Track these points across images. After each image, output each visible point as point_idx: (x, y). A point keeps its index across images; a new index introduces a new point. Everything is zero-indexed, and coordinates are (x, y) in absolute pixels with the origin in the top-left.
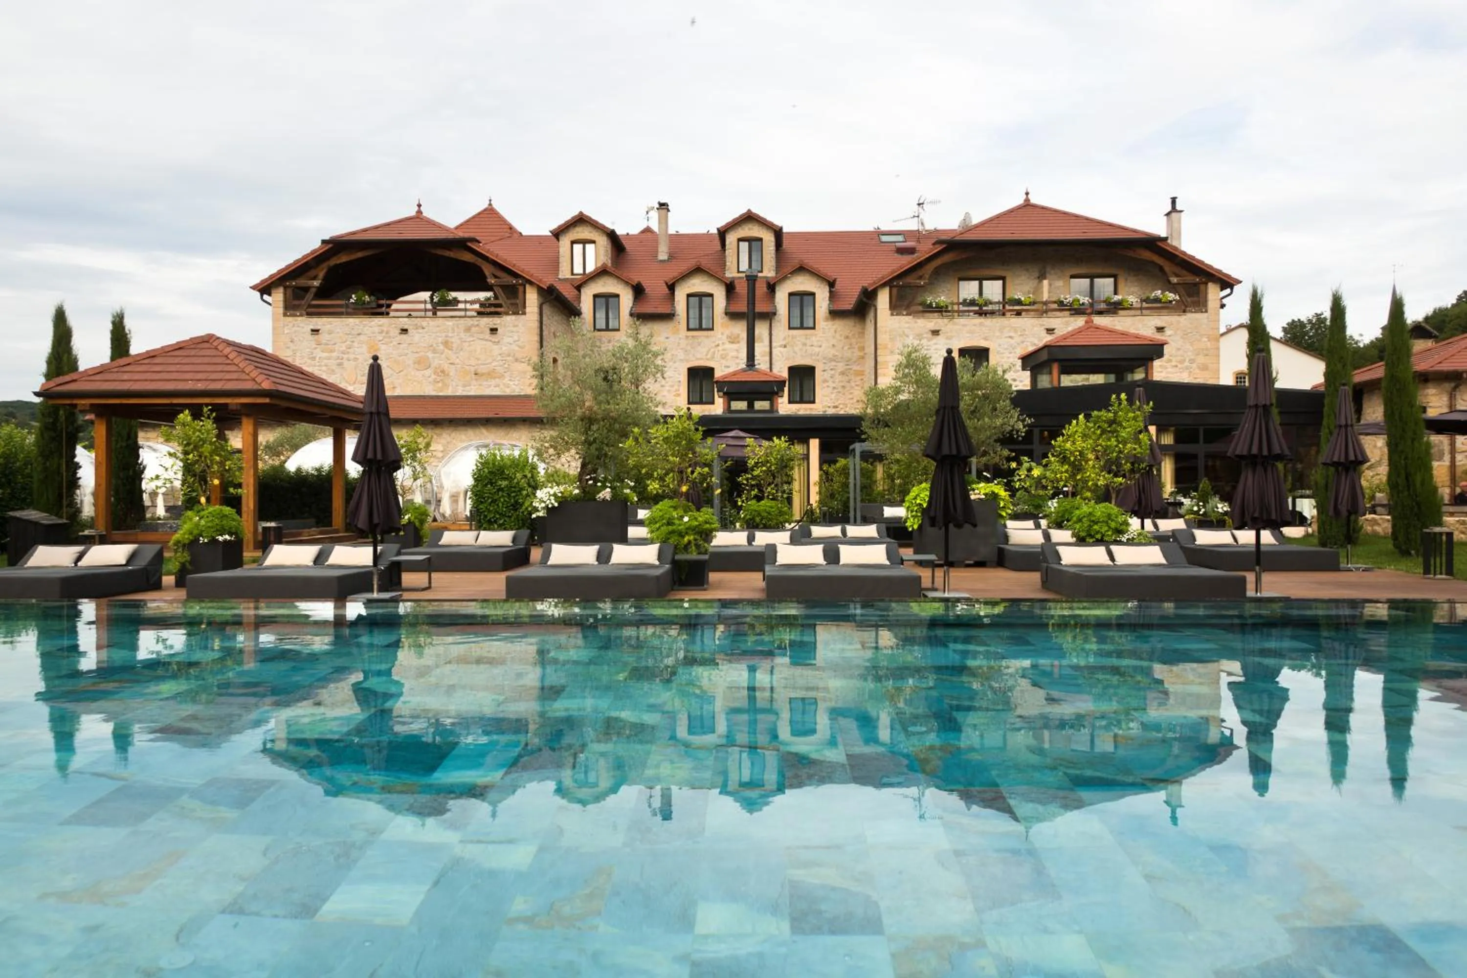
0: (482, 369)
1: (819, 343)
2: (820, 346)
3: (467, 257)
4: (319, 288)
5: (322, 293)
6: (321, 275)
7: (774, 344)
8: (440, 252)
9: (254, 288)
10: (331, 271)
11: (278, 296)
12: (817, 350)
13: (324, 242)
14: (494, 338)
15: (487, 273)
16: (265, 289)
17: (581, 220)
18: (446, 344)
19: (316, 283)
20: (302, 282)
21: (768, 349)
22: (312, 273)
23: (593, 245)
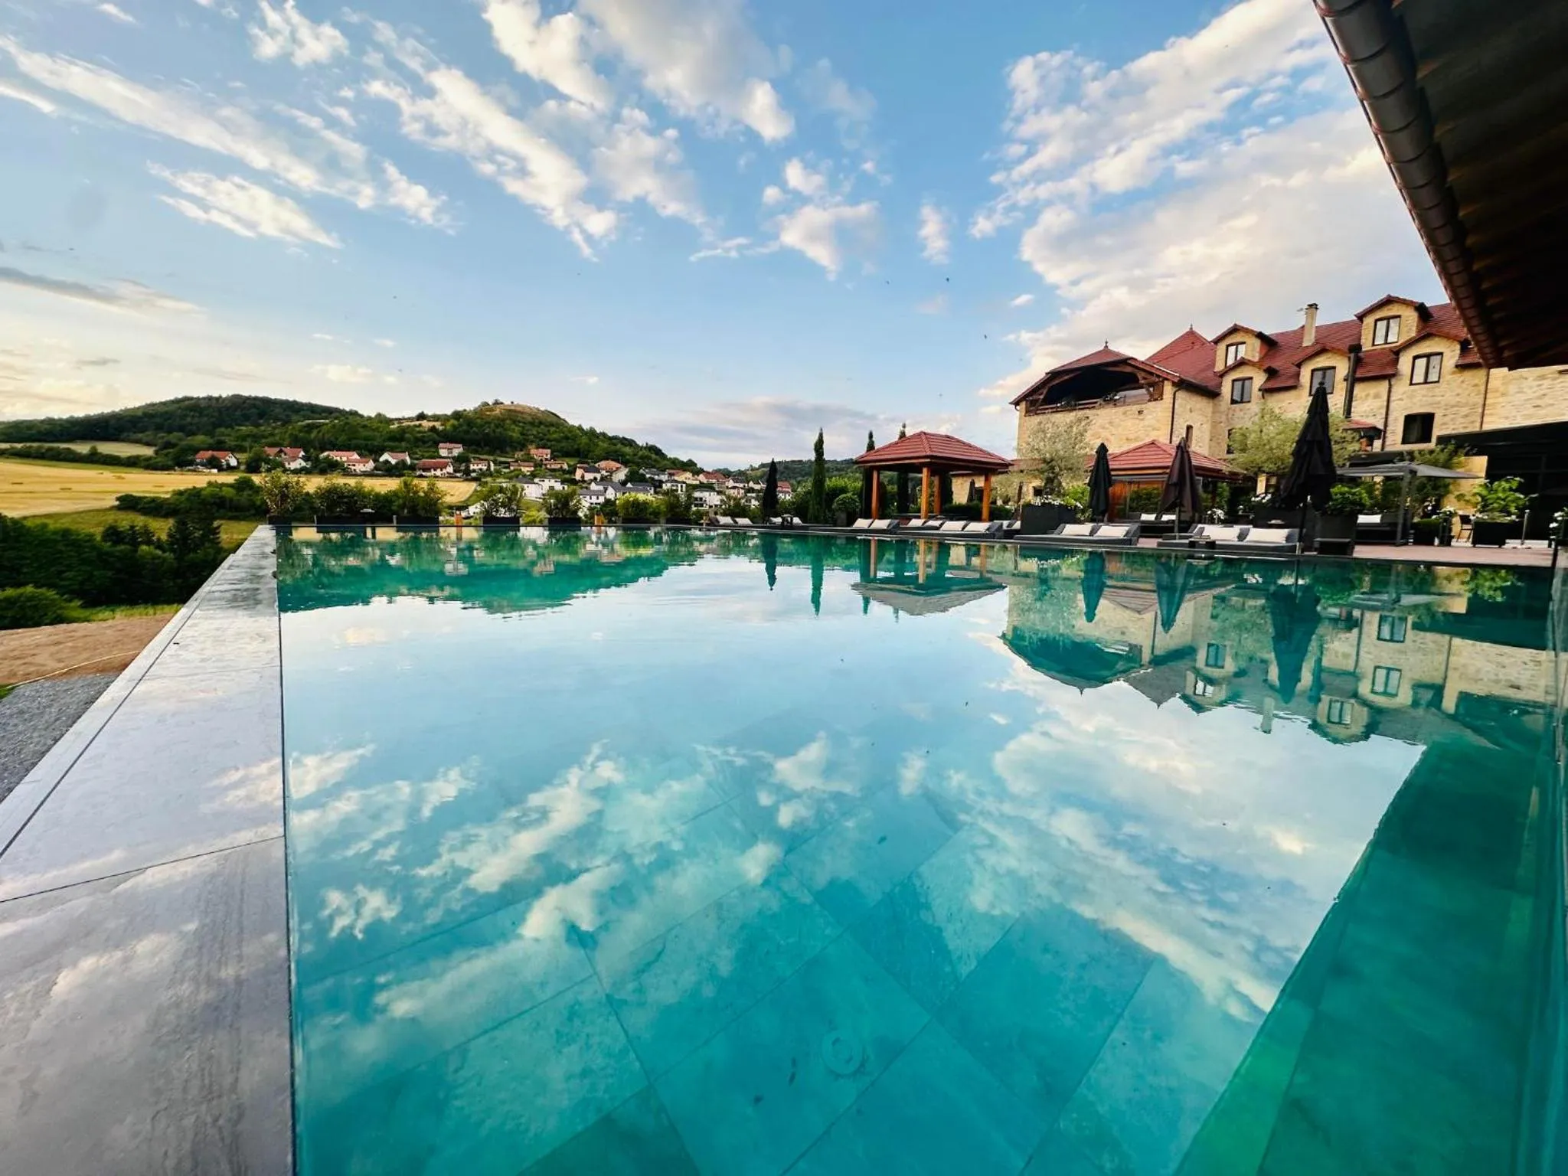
0: (1131, 436)
1: (1442, 394)
2: (1443, 396)
3: (1128, 369)
4: (1044, 400)
5: (1047, 401)
6: (1045, 392)
7: (1392, 399)
8: (1111, 369)
9: (1011, 403)
10: (1051, 389)
11: (1023, 405)
12: (1439, 399)
13: (1047, 374)
14: (1141, 417)
15: (1139, 377)
16: (1017, 403)
17: (1235, 330)
18: (1111, 423)
19: (1042, 397)
20: (1035, 397)
21: (1385, 404)
22: (1040, 391)
23: (1244, 346)
